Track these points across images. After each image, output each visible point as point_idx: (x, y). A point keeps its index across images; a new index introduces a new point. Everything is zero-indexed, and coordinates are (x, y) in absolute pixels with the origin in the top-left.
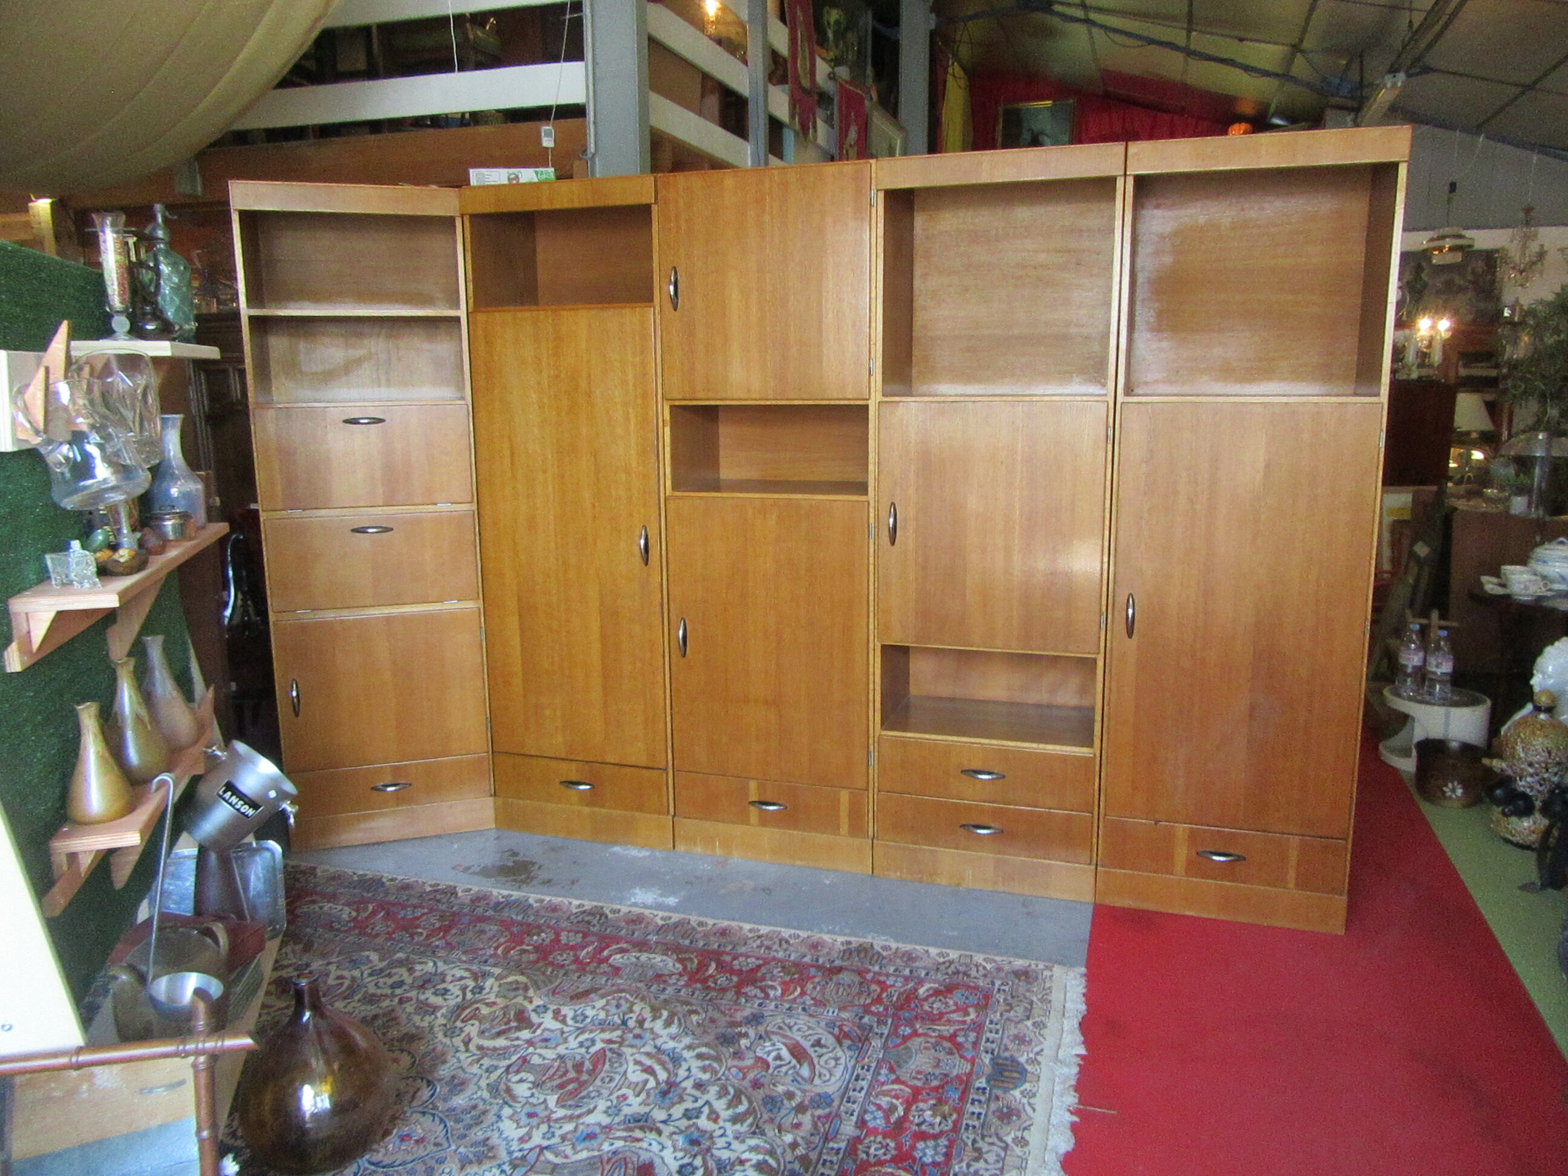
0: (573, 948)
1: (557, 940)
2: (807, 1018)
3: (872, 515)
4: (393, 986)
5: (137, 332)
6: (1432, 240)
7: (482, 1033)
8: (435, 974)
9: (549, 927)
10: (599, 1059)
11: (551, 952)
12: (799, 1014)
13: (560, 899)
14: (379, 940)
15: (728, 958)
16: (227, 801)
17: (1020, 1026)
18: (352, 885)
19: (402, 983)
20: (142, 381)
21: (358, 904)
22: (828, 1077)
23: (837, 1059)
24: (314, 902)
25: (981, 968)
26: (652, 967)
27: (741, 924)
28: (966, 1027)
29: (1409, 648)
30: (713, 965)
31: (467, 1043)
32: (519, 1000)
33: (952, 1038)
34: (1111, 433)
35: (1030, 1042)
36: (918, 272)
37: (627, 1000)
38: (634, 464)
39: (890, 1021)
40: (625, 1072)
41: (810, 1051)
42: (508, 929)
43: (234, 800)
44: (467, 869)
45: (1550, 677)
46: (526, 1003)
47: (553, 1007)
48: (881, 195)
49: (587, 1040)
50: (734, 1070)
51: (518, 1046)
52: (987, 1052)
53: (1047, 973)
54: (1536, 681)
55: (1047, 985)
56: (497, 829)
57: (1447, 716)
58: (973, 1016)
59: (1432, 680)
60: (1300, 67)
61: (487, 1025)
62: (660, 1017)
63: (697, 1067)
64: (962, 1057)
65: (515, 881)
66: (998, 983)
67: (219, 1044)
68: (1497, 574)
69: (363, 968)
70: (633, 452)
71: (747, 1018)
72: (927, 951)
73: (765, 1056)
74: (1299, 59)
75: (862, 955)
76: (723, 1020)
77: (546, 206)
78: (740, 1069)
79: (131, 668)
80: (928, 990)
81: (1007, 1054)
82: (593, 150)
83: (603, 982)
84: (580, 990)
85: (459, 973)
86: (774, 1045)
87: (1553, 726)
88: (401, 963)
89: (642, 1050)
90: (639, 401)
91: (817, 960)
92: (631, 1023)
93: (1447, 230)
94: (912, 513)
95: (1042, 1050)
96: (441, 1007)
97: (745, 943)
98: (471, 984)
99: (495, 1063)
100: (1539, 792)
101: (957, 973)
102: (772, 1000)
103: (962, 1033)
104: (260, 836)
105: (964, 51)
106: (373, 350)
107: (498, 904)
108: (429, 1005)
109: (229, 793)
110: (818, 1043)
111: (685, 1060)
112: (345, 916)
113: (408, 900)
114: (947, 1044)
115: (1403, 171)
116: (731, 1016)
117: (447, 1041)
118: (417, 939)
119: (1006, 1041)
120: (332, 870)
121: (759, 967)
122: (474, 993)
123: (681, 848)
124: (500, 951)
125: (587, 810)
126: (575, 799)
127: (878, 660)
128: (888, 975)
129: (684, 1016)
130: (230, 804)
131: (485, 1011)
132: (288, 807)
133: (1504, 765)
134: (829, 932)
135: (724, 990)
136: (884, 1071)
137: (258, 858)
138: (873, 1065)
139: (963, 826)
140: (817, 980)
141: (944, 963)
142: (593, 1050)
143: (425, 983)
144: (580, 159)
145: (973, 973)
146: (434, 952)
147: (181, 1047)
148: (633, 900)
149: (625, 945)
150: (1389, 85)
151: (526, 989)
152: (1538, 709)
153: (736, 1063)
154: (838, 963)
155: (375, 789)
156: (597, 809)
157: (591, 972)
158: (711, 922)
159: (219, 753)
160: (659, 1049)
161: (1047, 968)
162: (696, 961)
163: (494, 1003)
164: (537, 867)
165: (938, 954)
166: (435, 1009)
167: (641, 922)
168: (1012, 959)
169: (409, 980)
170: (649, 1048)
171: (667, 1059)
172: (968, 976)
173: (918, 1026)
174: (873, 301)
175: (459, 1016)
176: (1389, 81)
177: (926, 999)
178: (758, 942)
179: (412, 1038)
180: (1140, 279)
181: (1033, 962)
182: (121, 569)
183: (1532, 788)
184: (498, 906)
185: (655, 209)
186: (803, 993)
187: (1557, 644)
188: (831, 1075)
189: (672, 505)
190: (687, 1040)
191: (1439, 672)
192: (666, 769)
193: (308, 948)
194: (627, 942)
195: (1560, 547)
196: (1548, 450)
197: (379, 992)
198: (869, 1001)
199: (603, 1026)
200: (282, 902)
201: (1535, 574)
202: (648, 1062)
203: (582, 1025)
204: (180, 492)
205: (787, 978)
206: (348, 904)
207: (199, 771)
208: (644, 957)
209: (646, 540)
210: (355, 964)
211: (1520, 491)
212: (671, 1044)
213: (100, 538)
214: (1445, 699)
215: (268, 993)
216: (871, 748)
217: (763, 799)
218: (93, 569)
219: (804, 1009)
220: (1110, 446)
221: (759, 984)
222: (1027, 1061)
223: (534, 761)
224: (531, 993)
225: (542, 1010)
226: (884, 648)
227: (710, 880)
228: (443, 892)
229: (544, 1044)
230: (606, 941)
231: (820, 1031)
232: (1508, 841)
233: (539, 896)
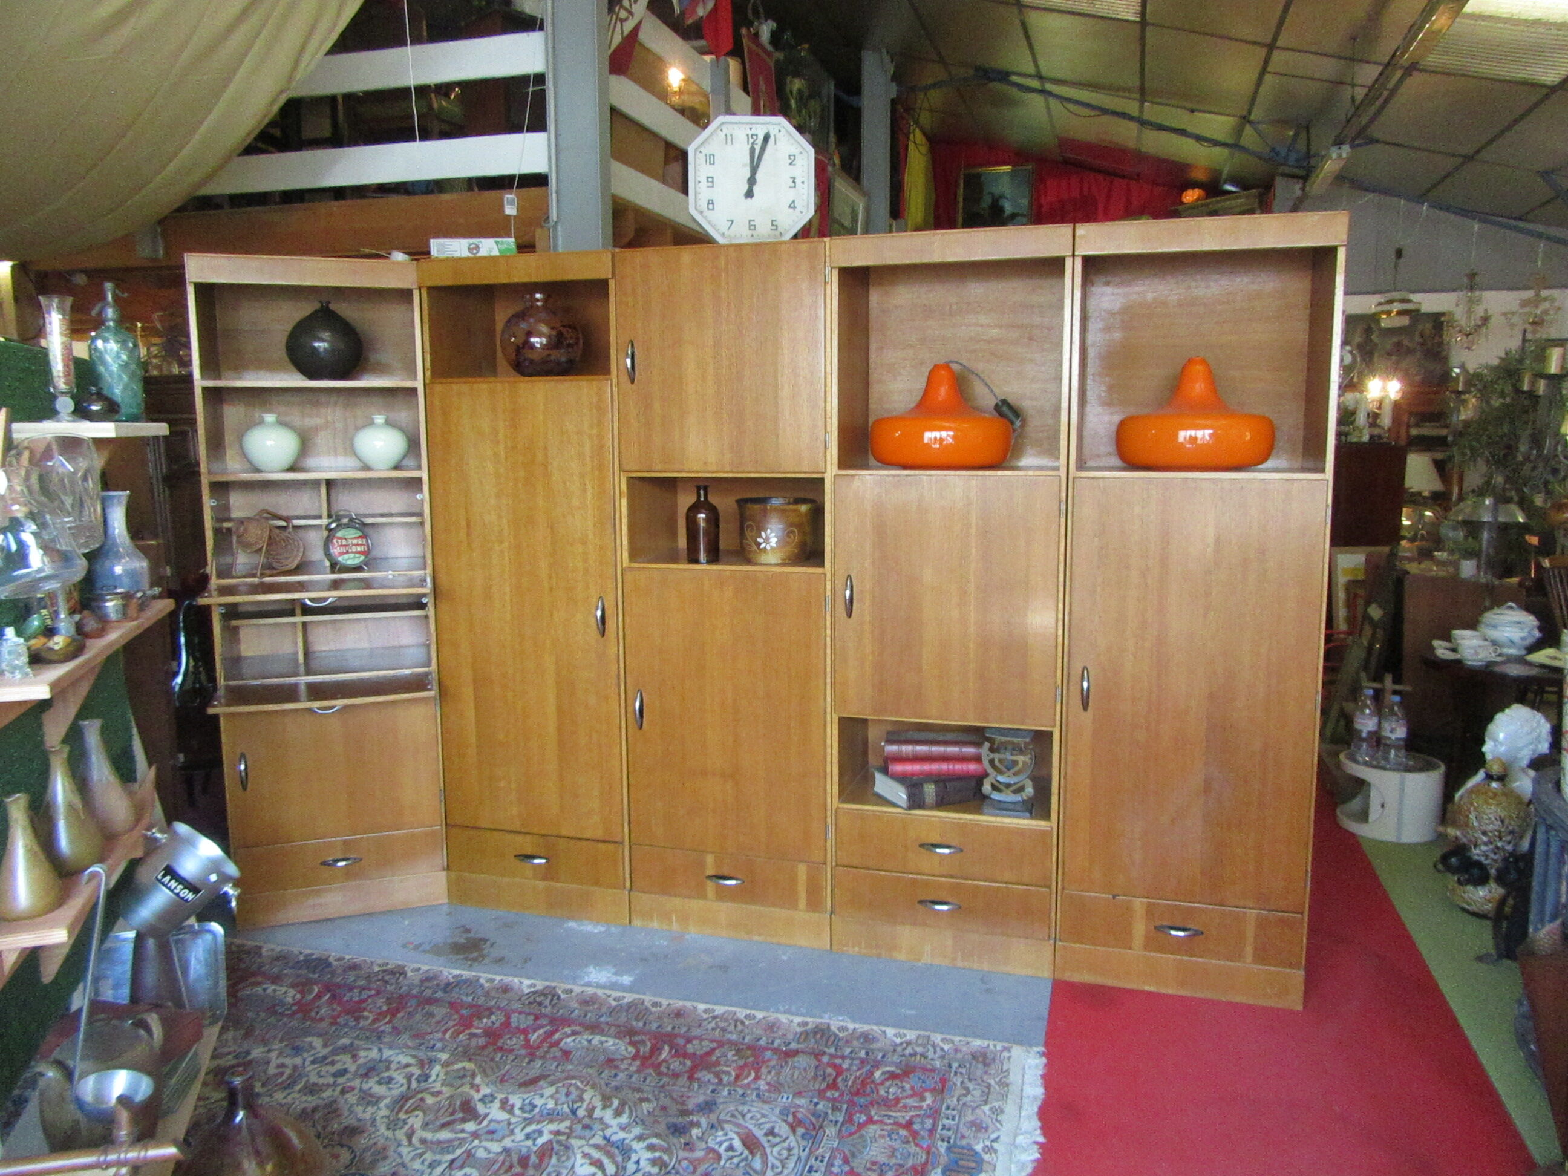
0: (525, 1032)
1: (507, 1024)
2: (760, 1104)
3: (828, 587)
4: (335, 1075)
5: (81, 412)
6: (1380, 304)
7: (425, 1125)
8: (380, 1061)
9: (499, 1008)
10: (545, 1152)
11: (500, 1036)
12: (753, 1101)
13: (510, 979)
14: (324, 1025)
15: (681, 1041)
16: (166, 886)
17: (977, 1111)
18: (298, 965)
19: (343, 1072)
20: (83, 464)
21: (302, 986)
22: (780, 1169)
23: (789, 1149)
24: (259, 984)
25: (938, 1049)
26: (605, 1050)
27: (695, 1004)
28: (922, 1112)
29: (1363, 713)
30: (667, 1048)
31: (410, 1136)
32: (466, 1088)
33: (909, 1125)
34: (1063, 507)
35: (986, 1129)
36: (873, 346)
37: (577, 1088)
38: (591, 536)
39: (845, 1106)
40: (573, 1167)
41: (763, 1140)
42: (457, 1012)
43: (173, 884)
44: (416, 947)
45: (1501, 744)
46: (473, 1092)
47: (501, 1096)
48: (835, 273)
49: (534, 1131)
50: (685, 1163)
51: (464, 1139)
52: (943, 1140)
53: (1006, 1054)
54: (1488, 748)
55: (1005, 1068)
56: (450, 903)
57: (1402, 782)
58: (929, 1100)
59: (1388, 745)
60: (1249, 139)
61: (431, 1117)
62: (610, 1106)
63: (649, 1160)
64: (917, 1145)
65: (466, 959)
66: (955, 1065)
67: (142, 1154)
68: (1447, 638)
69: (305, 1055)
70: (590, 523)
71: (698, 1105)
72: (884, 1032)
73: (716, 1147)
74: (1248, 130)
75: (818, 1036)
76: (673, 1109)
77: (504, 280)
78: (691, 1162)
79: (65, 756)
80: (883, 1073)
81: (964, 1142)
82: (555, 219)
83: (553, 1067)
84: (527, 1078)
85: (404, 1059)
86: (726, 1134)
87: (1505, 794)
88: (344, 1049)
89: (592, 1142)
90: (597, 473)
91: (773, 1043)
92: (581, 1113)
93: (1396, 295)
94: (868, 586)
95: (998, 1137)
96: (385, 1097)
97: (700, 1026)
98: (417, 1071)
99: (438, 1157)
100: (1495, 861)
101: (914, 1054)
102: (724, 1086)
103: (919, 1120)
104: (203, 917)
105: (925, 118)
106: (330, 418)
107: (448, 984)
108: (371, 1096)
109: (168, 878)
110: (771, 1133)
111: (636, 1152)
112: (289, 1000)
113: (354, 981)
114: (903, 1132)
115: (1341, 255)
116: (683, 1104)
117: (389, 1134)
118: (362, 1023)
119: (963, 1130)
120: (279, 948)
121: (713, 1050)
122: (418, 1081)
123: (637, 923)
124: (448, 1036)
125: (541, 885)
126: (529, 873)
127: (836, 732)
128: (843, 1057)
129: (635, 1104)
130: (169, 888)
131: (430, 1100)
132: (229, 889)
133: (1458, 833)
134: (785, 1012)
135: (676, 1075)
136: (838, 1162)
137: (200, 941)
138: (827, 1155)
139: (921, 902)
140: (773, 1063)
141: (901, 1044)
142: (540, 1141)
143: (369, 1071)
144: (542, 227)
145: (930, 1054)
146: (379, 1038)
147: (102, 1158)
148: (586, 979)
149: (577, 1028)
150: (1334, 156)
151: (473, 1076)
152: (1489, 777)
153: (687, 1154)
154: (794, 1046)
155: (324, 864)
156: (552, 883)
157: (542, 1058)
158: (665, 1002)
159: (158, 835)
160: (608, 1140)
161: (1005, 1049)
162: (649, 1044)
163: (439, 1093)
164: (488, 943)
165: (895, 1035)
166: (379, 1099)
167: (594, 1003)
168: (970, 1040)
169: (352, 1068)
170: (598, 1140)
171: (616, 1151)
172: (926, 1058)
173: (873, 1113)
174: (829, 377)
175: (402, 1107)
176: (1334, 153)
177: (882, 1084)
178: (713, 1024)
179: (353, 1131)
180: (1092, 353)
181: (991, 1043)
182: (56, 658)
183: (1487, 857)
184: (448, 987)
185: (612, 284)
186: (757, 1078)
187: (1507, 711)
188: (783, 1167)
189: (629, 577)
190: (637, 1130)
191: (1393, 737)
192: (622, 843)
193: (248, 1035)
194: (580, 1025)
195: (1511, 612)
196: (1495, 517)
197: (321, 1081)
198: (824, 1085)
199: (552, 1116)
200: (223, 983)
201: (1486, 640)
202: (596, 1154)
203: (530, 1112)
204: (124, 570)
205: (741, 1063)
206: (293, 986)
207: (138, 853)
208: (597, 1039)
209: (603, 610)
210: (297, 1050)
211: (1469, 554)
212: (622, 1135)
213: (36, 623)
214: (1400, 765)
215: (205, 1084)
216: (829, 820)
217: (720, 873)
218: (25, 659)
219: (758, 1096)
220: (1063, 520)
221: (713, 1069)
222: (983, 1150)
223: (488, 834)
224: (478, 1080)
225: (487, 1100)
226: (842, 720)
227: (666, 956)
228: (392, 973)
229: (490, 1137)
230: (558, 1022)
231: (774, 1118)
232: (1464, 910)
233: (490, 976)
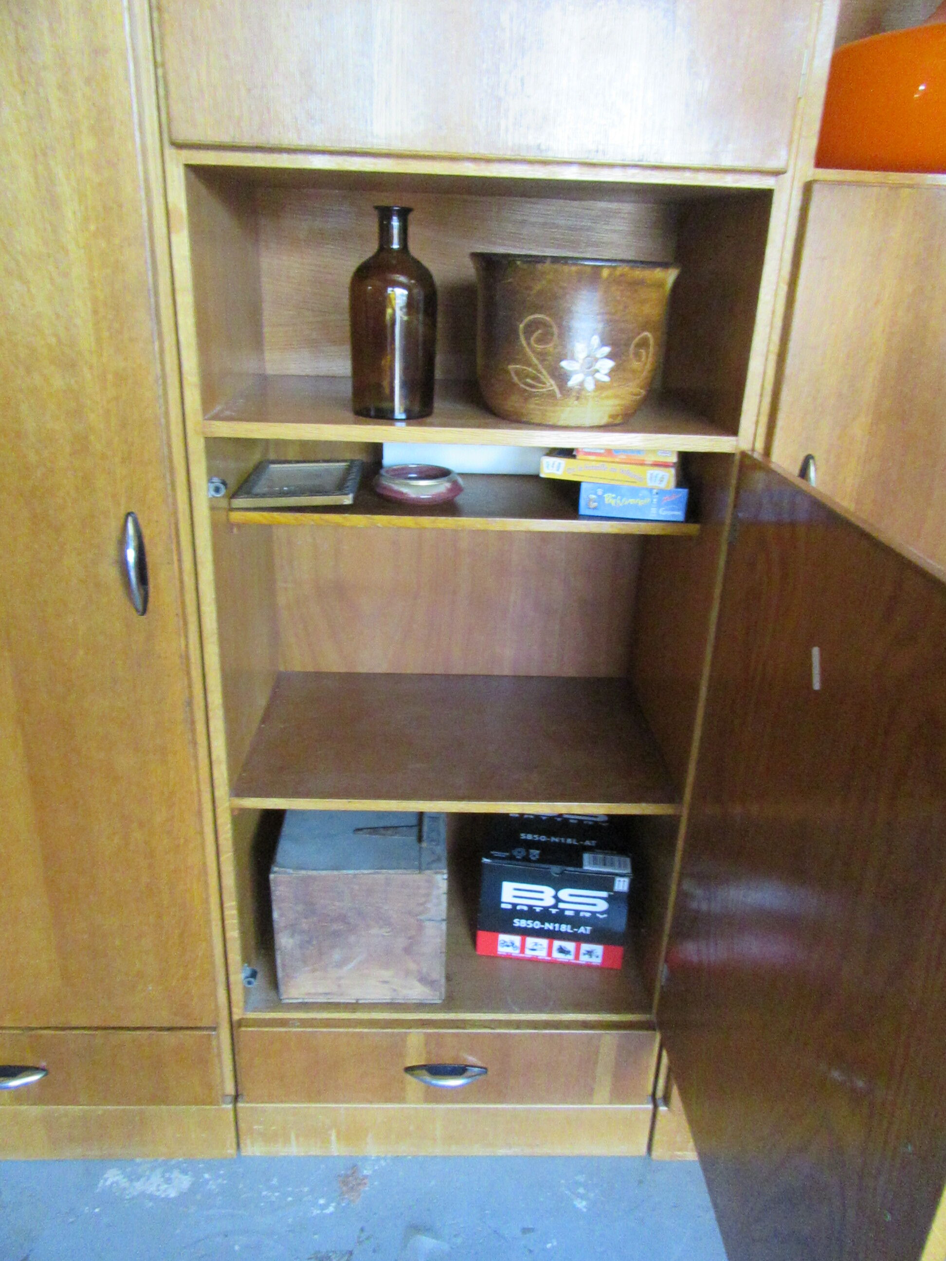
70: (79, 304)
123: (254, 1147)
125: (34, 1111)
156: (60, 1109)
217: (434, 1061)
